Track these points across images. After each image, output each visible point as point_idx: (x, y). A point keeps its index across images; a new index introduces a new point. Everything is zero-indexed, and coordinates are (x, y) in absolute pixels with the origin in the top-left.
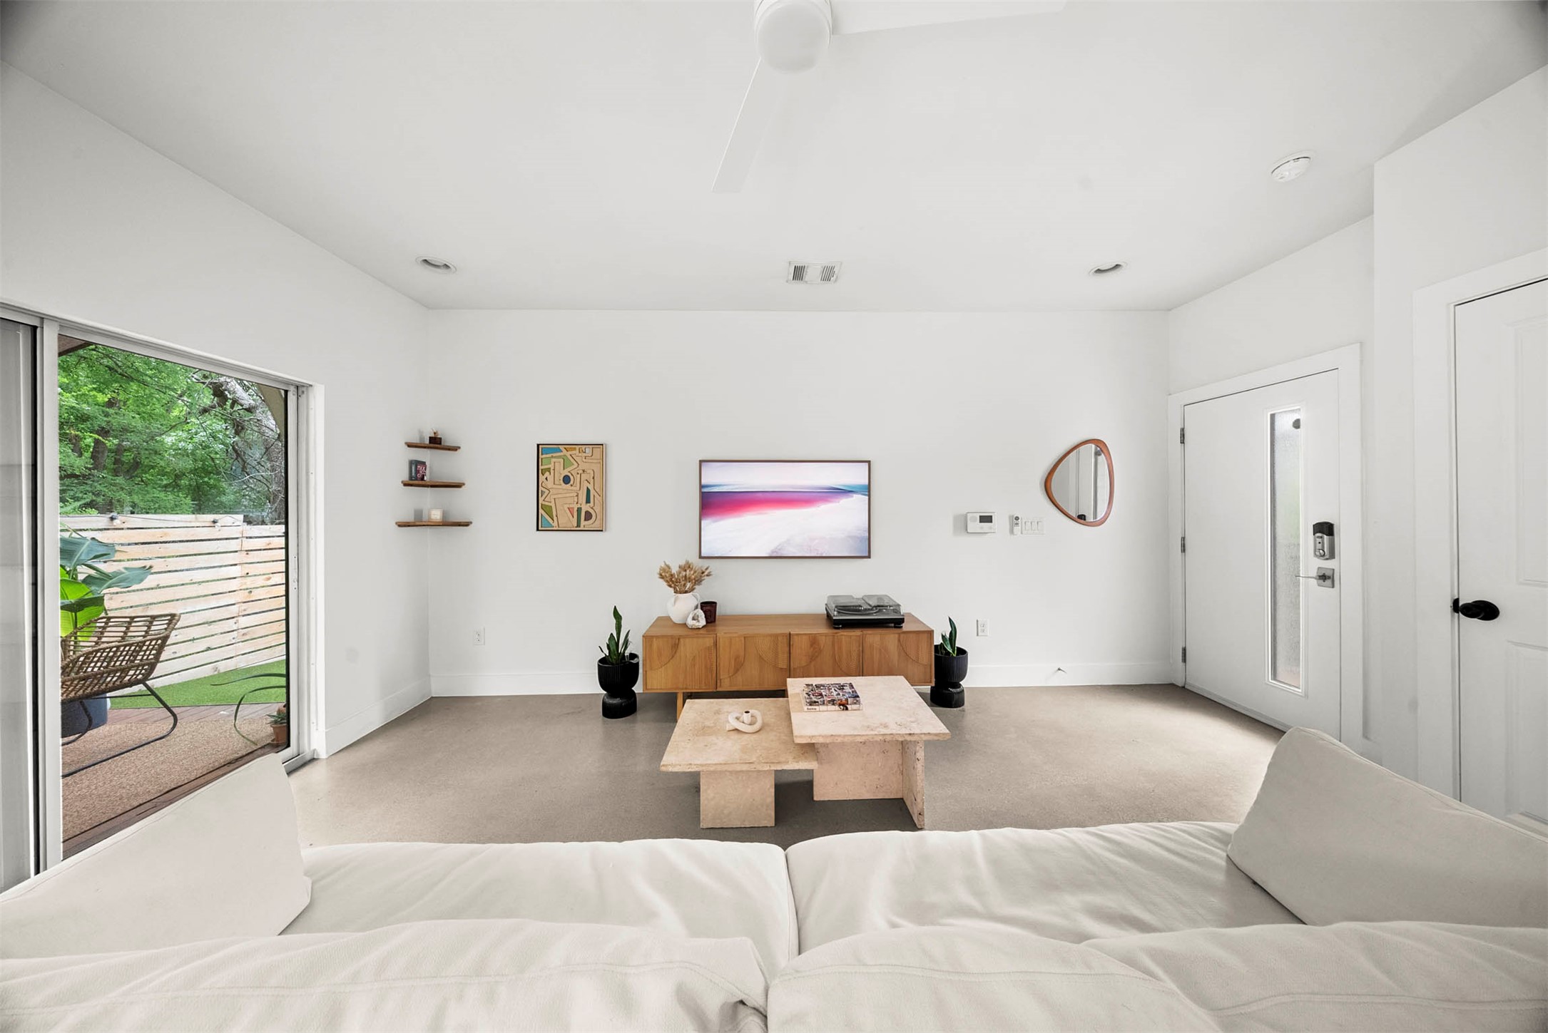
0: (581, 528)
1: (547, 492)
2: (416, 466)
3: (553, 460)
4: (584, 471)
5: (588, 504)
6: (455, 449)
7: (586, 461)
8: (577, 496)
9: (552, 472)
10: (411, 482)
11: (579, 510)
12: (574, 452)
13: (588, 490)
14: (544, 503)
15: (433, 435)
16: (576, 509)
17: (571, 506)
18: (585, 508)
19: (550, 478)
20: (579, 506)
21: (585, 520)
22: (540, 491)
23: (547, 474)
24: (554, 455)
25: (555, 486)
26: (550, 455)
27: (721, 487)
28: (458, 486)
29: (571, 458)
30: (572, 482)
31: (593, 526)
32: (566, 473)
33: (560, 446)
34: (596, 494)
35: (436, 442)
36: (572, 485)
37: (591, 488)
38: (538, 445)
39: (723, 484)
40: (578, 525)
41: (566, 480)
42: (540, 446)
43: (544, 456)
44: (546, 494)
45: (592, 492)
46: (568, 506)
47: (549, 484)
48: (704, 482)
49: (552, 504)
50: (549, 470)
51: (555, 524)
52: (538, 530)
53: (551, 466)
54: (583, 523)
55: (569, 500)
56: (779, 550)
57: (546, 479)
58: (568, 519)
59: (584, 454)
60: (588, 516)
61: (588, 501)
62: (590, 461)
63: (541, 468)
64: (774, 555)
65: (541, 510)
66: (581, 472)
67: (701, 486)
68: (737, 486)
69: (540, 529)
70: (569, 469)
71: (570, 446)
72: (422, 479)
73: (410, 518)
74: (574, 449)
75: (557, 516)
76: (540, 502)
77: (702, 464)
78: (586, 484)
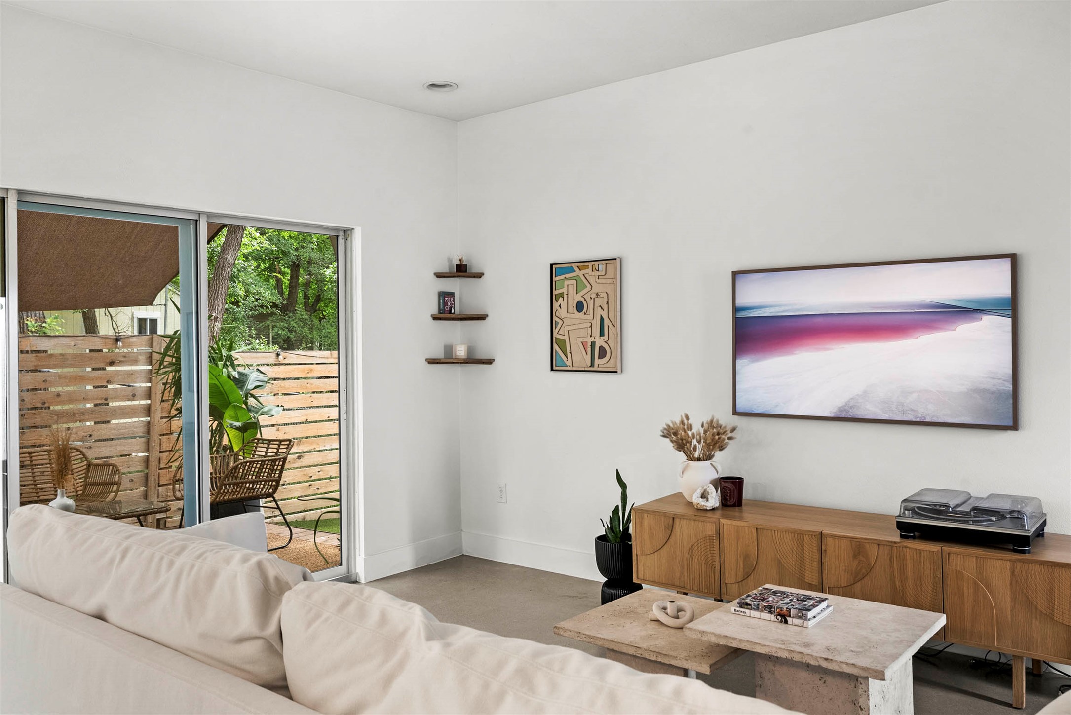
0: (595, 368)
1: (560, 322)
2: (445, 297)
3: (567, 282)
4: (597, 295)
5: (603, 338)
6: (480, 276)
7: (600, 281)
8: (591, 326)
9: (565, 297)
10: (442, 316)
11: (593, 345)
12: (587, 271)
13: (602, 319)
15: (459, 263)
16: (589, 344)
17: (585, 340)
18: (599, 342)
19: (564, 306)
20: (593, 340)
21: (599, 358)
22: (554, 322)
23: (560, 300)
24: (568, 276)
25: (568, 315)
26: (563, 277)
27: (763, 310)
28: (482, 318)
29: (583, 278)
30: (585, 310)
31: (605, 366)
32: (578, 298)
33: (573, 265)
34: (611, 325)
35: (461, 270)
36: (585, 314)
37: (605, 317)
38: (552, 265)
40: (592, 365)
41: (580, 307)
42: (554, 266)
43: (558, 278)
44: (559, 326)
45: (606, 322)
46: (581, 340)
47: (563, 312)
48: (740, 302)
49: (566, 338)
50: (562, 295)
51: (569, 363)
52: (552, 369)
53: (564, 290)
54: (597, 361)
55: (582, 333)
56: (851, 407)
57: (560, 306)
58: (581, 358)
59: (597, 273)
60: (603, 353)
61: (602, 334)
62: (604, 281)
63: (555, 292)
64: (843, 415)
65: (555, 345)
66: (594, 296)
67: (736, 310)
68: (787, 308)
69: (555, 368)
70: (582, 293)
71: (583, 264)
72: (450, 312)
73: (439, 354)
74: (587, 267)
75: (571, 353)
76: (555, 335)
77: (738, 277)
78: (599, 312)
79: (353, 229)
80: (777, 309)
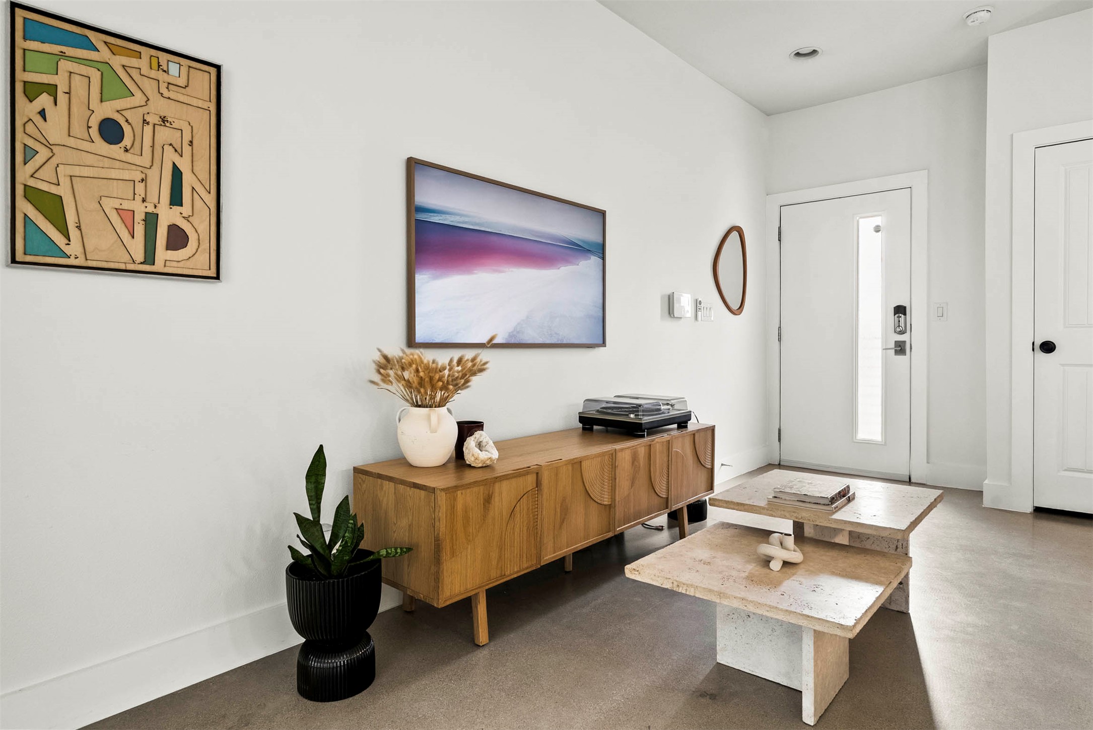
0: (158, 266)
1: (44, 153)
3: (65, 65)
4: (162, 119)
5: (177, 209)
7: (172, 95)
8: (144, 180)
9: (60, 98)
11: (151, 220)
12: (134, 62)
13: (177, 174)
14: (32, 183)
16: (139, 217)
17: (126, 205)
18: (168, 216)
19: (57, 115)
20: (150, 209)
21: (168, 247)
22: (19, 147)
23: (44, 100)
24: (70, 51)
25: (71, 142)
26: (56, 49)
27: (444, 216)
29: (122, 75)
30: (127, 141)
31: (189, 264)
32: (107, 110)
33: (88, 33)
34: (199, 188)
36: (126, 150)
37: (184, 166)
38: (12, 7)
39: (445, 209)
40: (150, 256)
41: (110, 131)
42: (20, 11)
43: (34, 45)
44: (39, 159)
45: (188, 180)
46: (113, 202)
47: (54, 129)
48: (419, 201)
49: (63, 191)
50: (50, 90)
51: (74, 248)
53: (60, 81)
54: (162, 254)
55: (118, 189)
56: (518, 332)
57: (42, 113)
58: (114, 242)
60: (177, 239)
61: (176, 199)
63: (20, 76)
64: (513, 341)
65: (24, 206)
66: (156, 120)
67: (412, 208)
68: (467, 219)
69: (19, 257)
70: (118, 104)
74: (139, 55)
75: (79, 227)
76: (19, 178)
77: (417, 167)
78: (170, 156)
80: (457, 218)
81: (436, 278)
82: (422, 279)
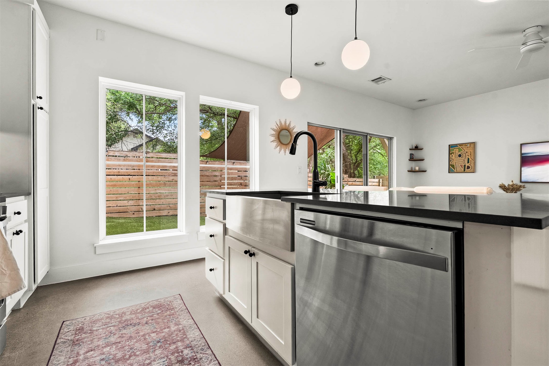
0: (466, 171)
1: (452, 160)
2: (411, 155)
3: (455, 150)
4: (467, 152)
5: (469, 164)
6: (422, 149)
7: (468, 149)
8: (464, 161)
9: (454, 153)
10: (411, 159)
11: (465, 166)
12: (463, 146)
13: (468, 159)
14: (451, 164)
15: (416, 146)
16: (463, 165)
17: (462, 164)
18: (467, 165)
19: (454, 156)
20: (465, 164)
21: (467, 169)
22: (450, 160)
23: (453, 154)
24: (455, 148)
25: (455, 158)
26: (454, 148)
27: (533, 154)
28: (423, 160)
29: (461, 148)
30: (462, 156)
31: (470, 171)
32: (459, 153)
33: (457, 145)
34: (472, 160)
35: (417, 148)
36: (462, 157)
37: (469, 157)
38: (449, 145)
39: (534, 152)
40: (464, 170)
41: (460, 156)
42: (450, 146)
43: (451, 149)
44: (452, 161)
45: (470, 159)
46: (460, 164)
47: (453, 157)
48: (523, 152)
49: (454, 164)
50: (453, 153)
51: (455, 171)
52: (449, 172)
53: (454, 152)
54: (466, 170)
55: (460, 163)
57: (452, 156)
58: (459, 169)
59: (467, 147)
60: (468, 167)
61: (468, 162)
62: (469, 149)
63: (450, 152)
65: (450, 166)
66: (466, 153)
67: (522, 154)
69: (450, 172)
70: (461, 152)
71: (461, 145)
72: (413, 158)
73: (410, 169)
74: (463, 145)
75: (456, 168)
76: (450, 163)
77: (522, 145)
78: (468, 157)
79: (393, 137)
80: (539, 153)
81: (528, 168)
82: (523, 169)
